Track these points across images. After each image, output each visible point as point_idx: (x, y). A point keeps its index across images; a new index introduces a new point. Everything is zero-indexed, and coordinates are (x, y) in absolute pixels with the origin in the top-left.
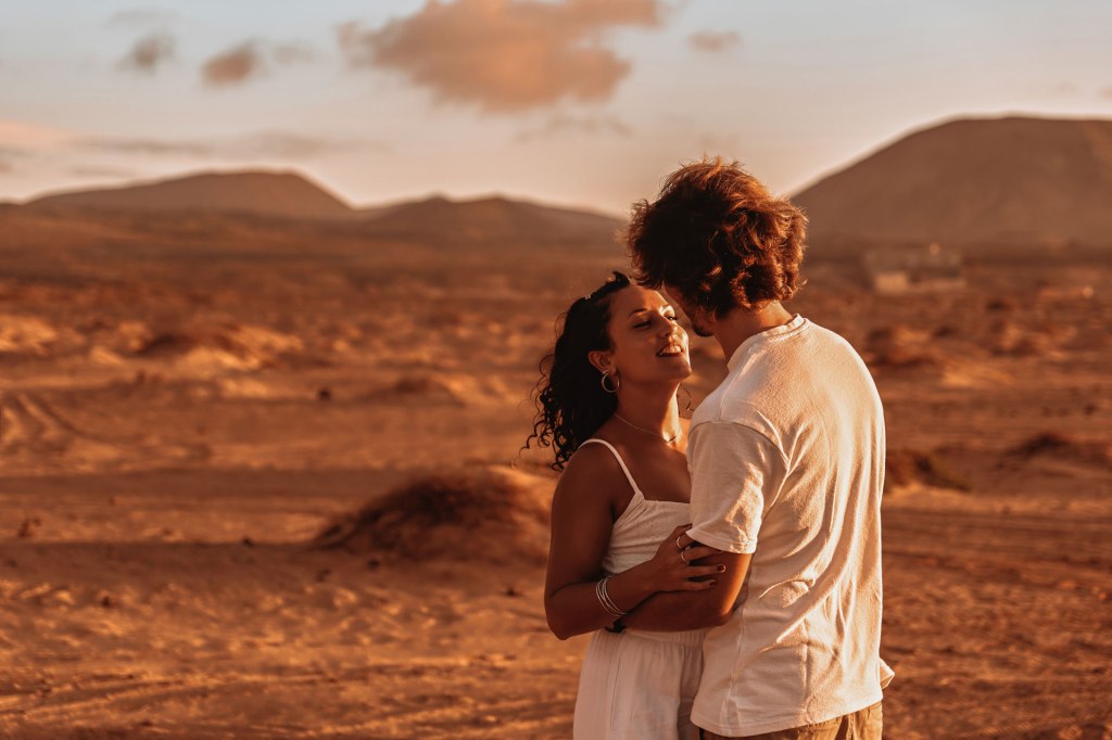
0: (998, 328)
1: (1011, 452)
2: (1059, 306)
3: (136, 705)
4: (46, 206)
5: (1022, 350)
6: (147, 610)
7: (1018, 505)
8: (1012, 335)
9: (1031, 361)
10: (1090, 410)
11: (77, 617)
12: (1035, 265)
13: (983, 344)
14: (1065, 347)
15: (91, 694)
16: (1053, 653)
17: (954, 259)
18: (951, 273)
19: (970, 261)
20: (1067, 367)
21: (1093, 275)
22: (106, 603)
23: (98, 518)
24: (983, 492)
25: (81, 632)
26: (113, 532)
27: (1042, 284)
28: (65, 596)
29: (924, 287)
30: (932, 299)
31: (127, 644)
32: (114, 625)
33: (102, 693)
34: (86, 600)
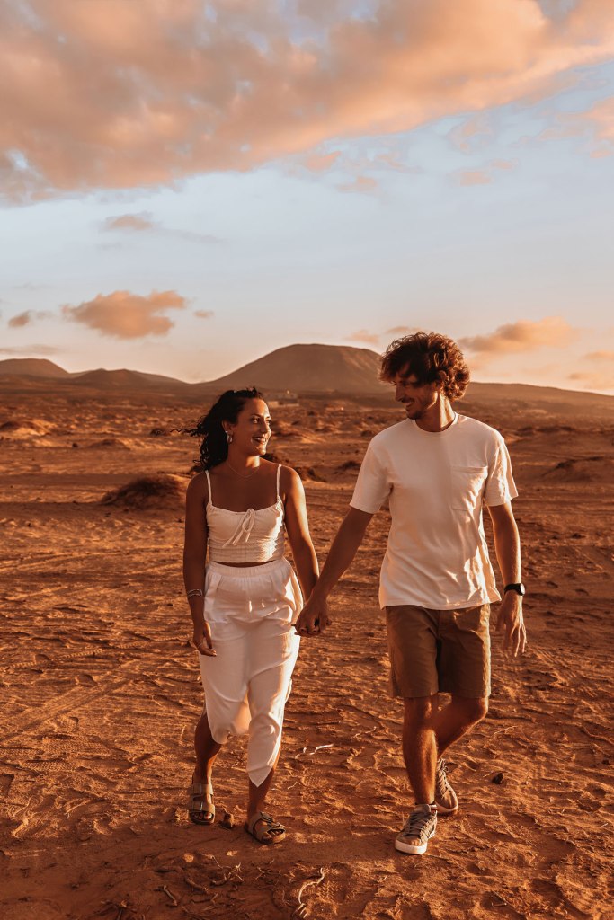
0: (315, 422)
1: (339, 468)
2: (333, 414)
3: (58, 564)
5: (326, 430)
6: (45, 528)
8: (321, 424)
9: (330, 434)
11: (19, 531)
12: (323, 399)
13: (312, 428)
14: (339, 429)
15: (39, 560)
17: (295, 396)
18: (294, 401)
19: (300, 397)
20: (343, 436)
21: (344, 403)
22: (29, 526)
24: (331, 483)
25: (23, 536)
26: (20, 499)
27: (327, 406)
28: (13, 523)
29: (284, 406)
30: (287, 410)
32: (34, 534)
33: (44, 559)
34: (21, 524)
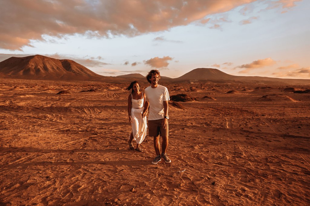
0: (202, 87)
1: (203, 98)
2: (207, 85)
3: (125, 120)
4: (118, 77)
5: (204, 89)
6: (126, 112)
7: (203, 102)
8: (203, 87)
9: (205, 90)
10: (210, 94)
11: (120, 113)
12: (205, 81)
13: (200, 88)
14: (207, 89)
15: (121, 119)
16: (207, 115)
17: (198, 81)
18: (197, 82)
19: (199, 81)
20: (208, 90)
21: (210, 82)
22: (122, 111)
23: (122, 104)
24: (200, 101)
25: (120, 114)
26: (123, 105)
27: (205, 83)
28: (119, 111)
29: (195, 83)
30: (196, 84)
31: (125, 115)
32: (123, 113)
33: (122, 119)
34: (121, 111)
